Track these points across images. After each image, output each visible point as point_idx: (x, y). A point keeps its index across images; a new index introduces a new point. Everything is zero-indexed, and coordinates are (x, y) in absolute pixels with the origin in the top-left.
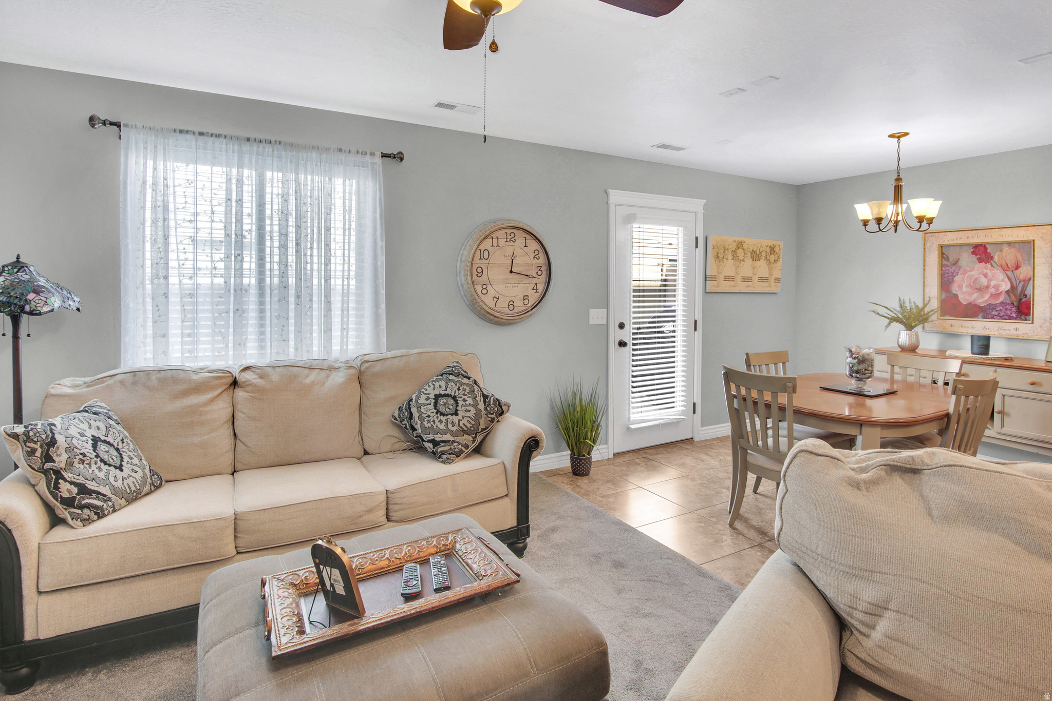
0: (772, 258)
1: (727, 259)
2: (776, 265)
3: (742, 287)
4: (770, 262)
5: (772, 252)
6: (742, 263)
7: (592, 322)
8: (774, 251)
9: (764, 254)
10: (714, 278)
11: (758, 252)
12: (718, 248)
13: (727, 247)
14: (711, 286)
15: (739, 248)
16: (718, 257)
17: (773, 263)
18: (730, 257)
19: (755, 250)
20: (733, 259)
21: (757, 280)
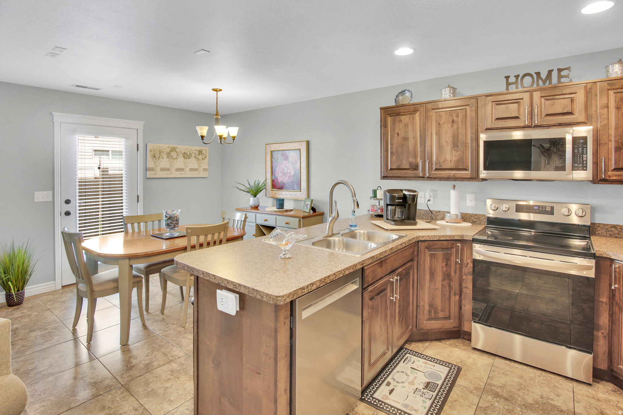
0: (200, 157)
1: (163, 158)
2: (204, 161)
3: (177, 174)
4: (199, 159)
5: (200, 153)
6: (176, 160)
7: (36, 200)
8: (202, 153)
9: (193, 155)
10: (152, 169)
11: (188, 153)
12: (155, 151)
13: (162, 150)
14: (150, 174)
15: (172, 151)
16: (155, 157)
17: (201, 160)
18: (165, 156)
19: (186, 153)
20: (167, 158)
21: (189, 170)
